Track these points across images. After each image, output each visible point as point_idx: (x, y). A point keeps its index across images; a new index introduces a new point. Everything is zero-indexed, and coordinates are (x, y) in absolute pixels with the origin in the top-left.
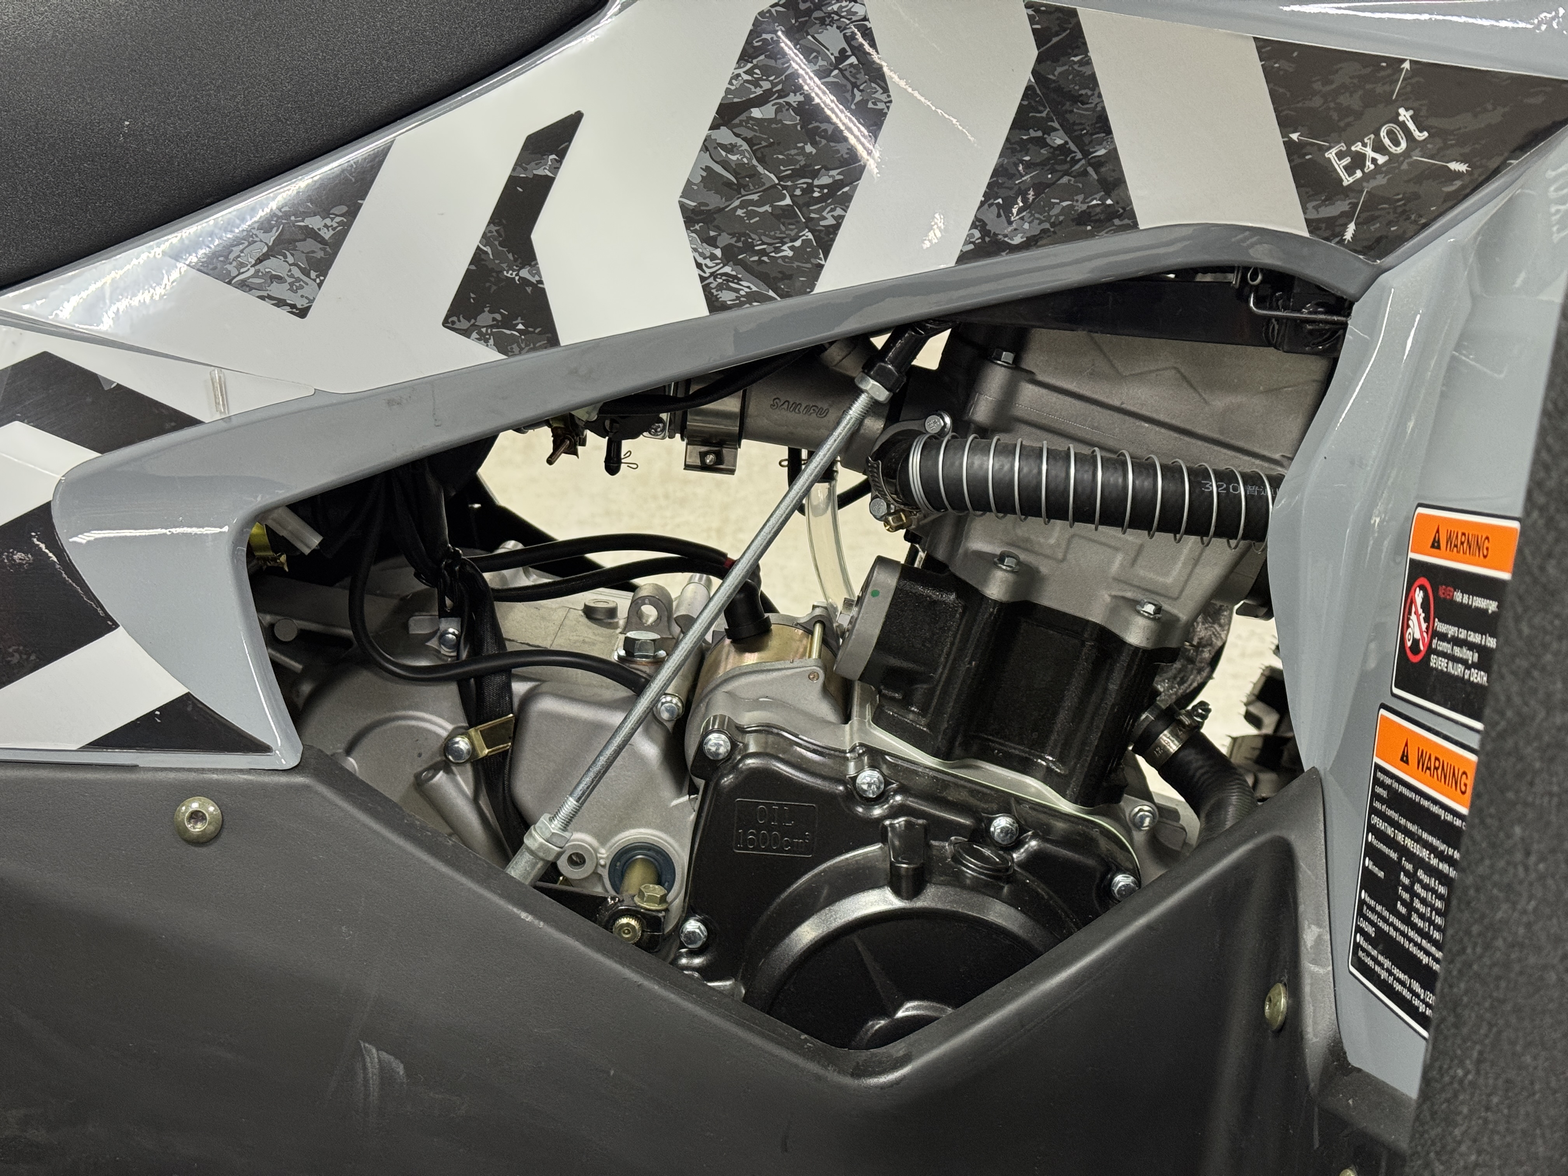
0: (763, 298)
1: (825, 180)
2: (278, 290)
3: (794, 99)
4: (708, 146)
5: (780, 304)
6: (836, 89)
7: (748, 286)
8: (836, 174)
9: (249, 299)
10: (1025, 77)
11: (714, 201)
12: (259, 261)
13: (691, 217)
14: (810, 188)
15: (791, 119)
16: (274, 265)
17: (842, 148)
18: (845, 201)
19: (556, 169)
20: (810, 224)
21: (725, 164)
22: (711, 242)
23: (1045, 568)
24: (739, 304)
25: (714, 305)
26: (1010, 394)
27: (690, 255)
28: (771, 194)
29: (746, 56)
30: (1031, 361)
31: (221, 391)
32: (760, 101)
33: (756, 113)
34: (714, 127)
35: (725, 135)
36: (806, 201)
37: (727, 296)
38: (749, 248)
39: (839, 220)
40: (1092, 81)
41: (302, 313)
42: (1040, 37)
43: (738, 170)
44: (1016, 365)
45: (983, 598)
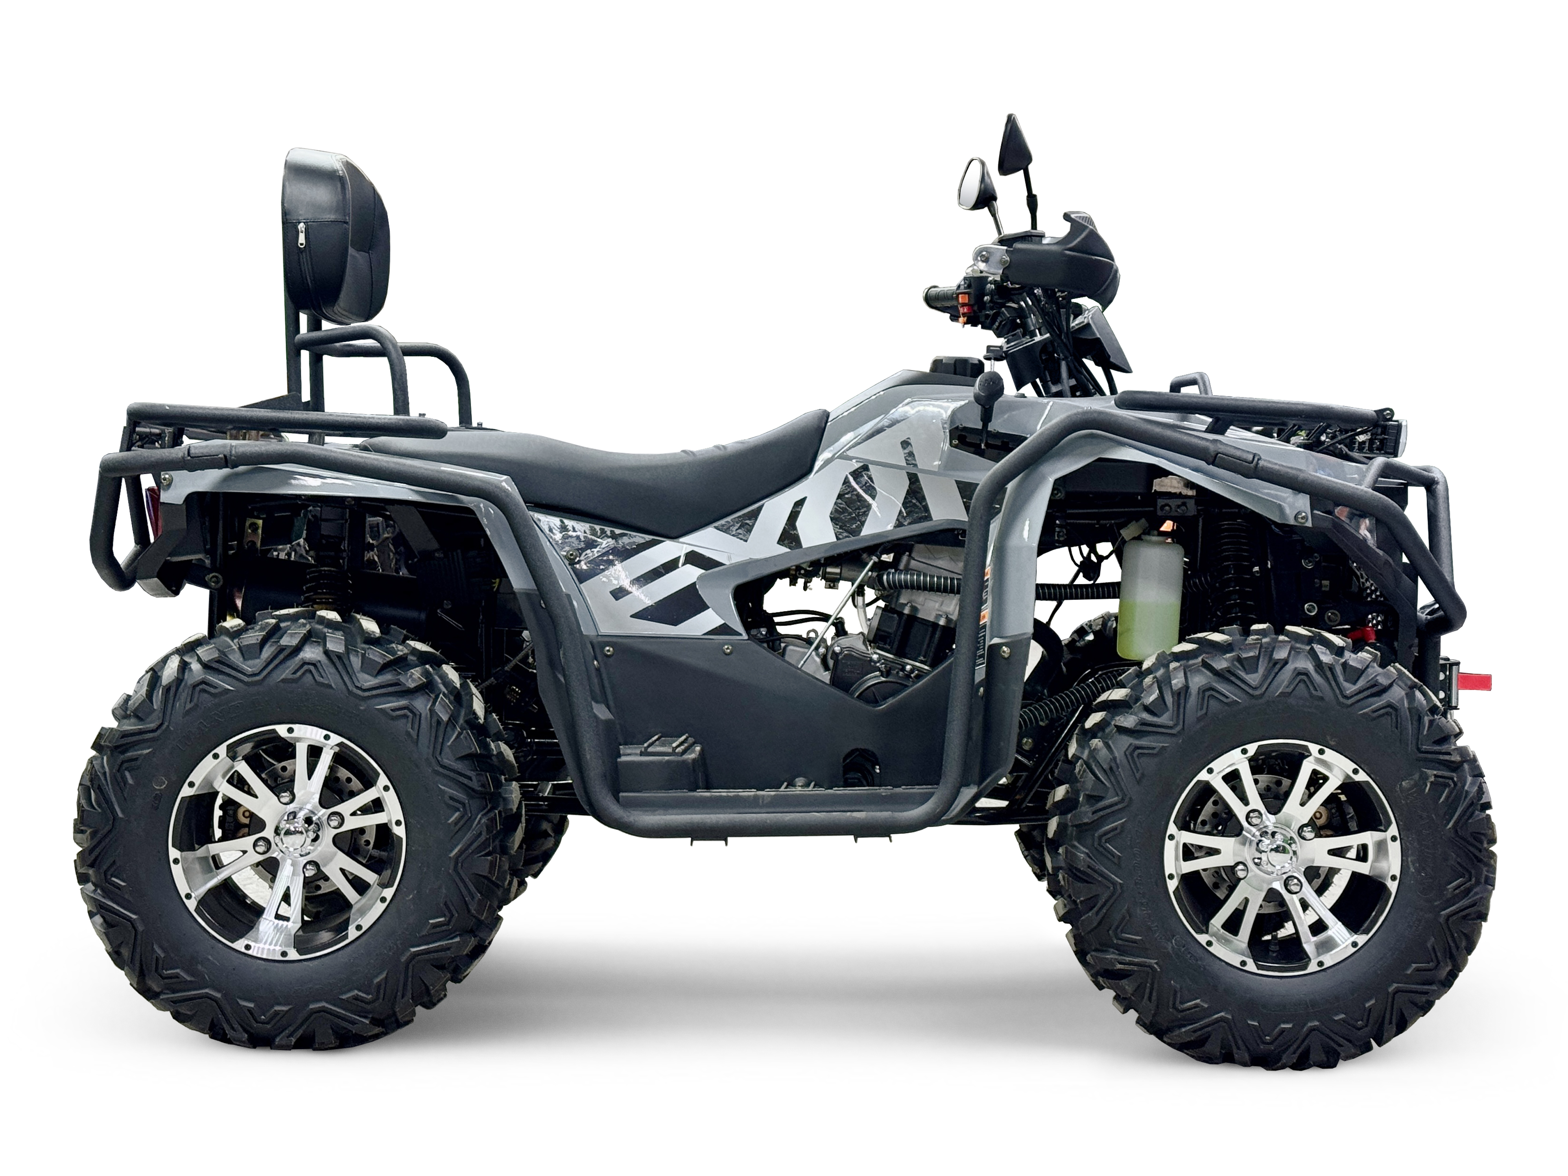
0: (848, 537)
1: (862, 511)
2: (740, 536)
3: (855, 493)
4: (836, 503)
5: (852, 538)
6: (864, 491)
7: (845, 534)
8: (865, 509)
9: (735, 538)
10: (907, 487)
11: (837, 515)
12: (737, 530)
13: (832, 519)
14: (859, 513)
15: (854, 497)
16: (739, 531)
17: (866, 504)
18: (867, 515)
19: (801, 508)
20: (860, 521)
21: (840, 507)
22: (837, 525)
23: (919, 607)
24: (843, 538)
25: (838, 538)
26: (908, 563)
27: (832, 527)
28: (850, 514)
29: (844, 484)
30: (913, 555)
31: (729, 558)
32: (847, 494)
33: (847, 496)
34: (837, 499)
35: (839, 501)
36: (858, 515)
37: (841, 537)
38: (846, 526)
39: (866, 520)
40: (921, 489)
41: (746, 541)
42: (910, 480)
43: (842, 508)
44: (910, 556)
45: (904, 614)
